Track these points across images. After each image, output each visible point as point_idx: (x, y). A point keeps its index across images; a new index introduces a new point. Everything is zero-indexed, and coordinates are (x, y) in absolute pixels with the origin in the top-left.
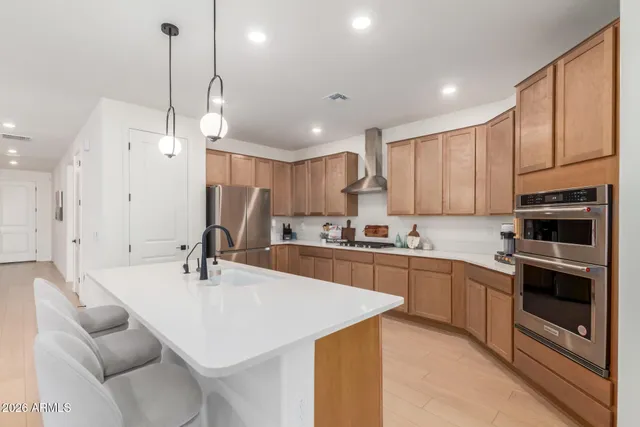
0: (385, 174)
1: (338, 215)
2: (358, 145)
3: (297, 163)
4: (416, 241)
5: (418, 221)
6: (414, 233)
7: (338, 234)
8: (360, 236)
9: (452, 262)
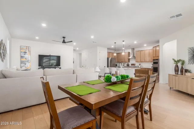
0: (135, 55)
1: (126, 62)
2: (130, 51)
3: (118, 53)
4: (140, 66)
5: (141, 63)
6: (140, 65)
7: (126, 65)
8: (130, 65)
9: (146, 68)
